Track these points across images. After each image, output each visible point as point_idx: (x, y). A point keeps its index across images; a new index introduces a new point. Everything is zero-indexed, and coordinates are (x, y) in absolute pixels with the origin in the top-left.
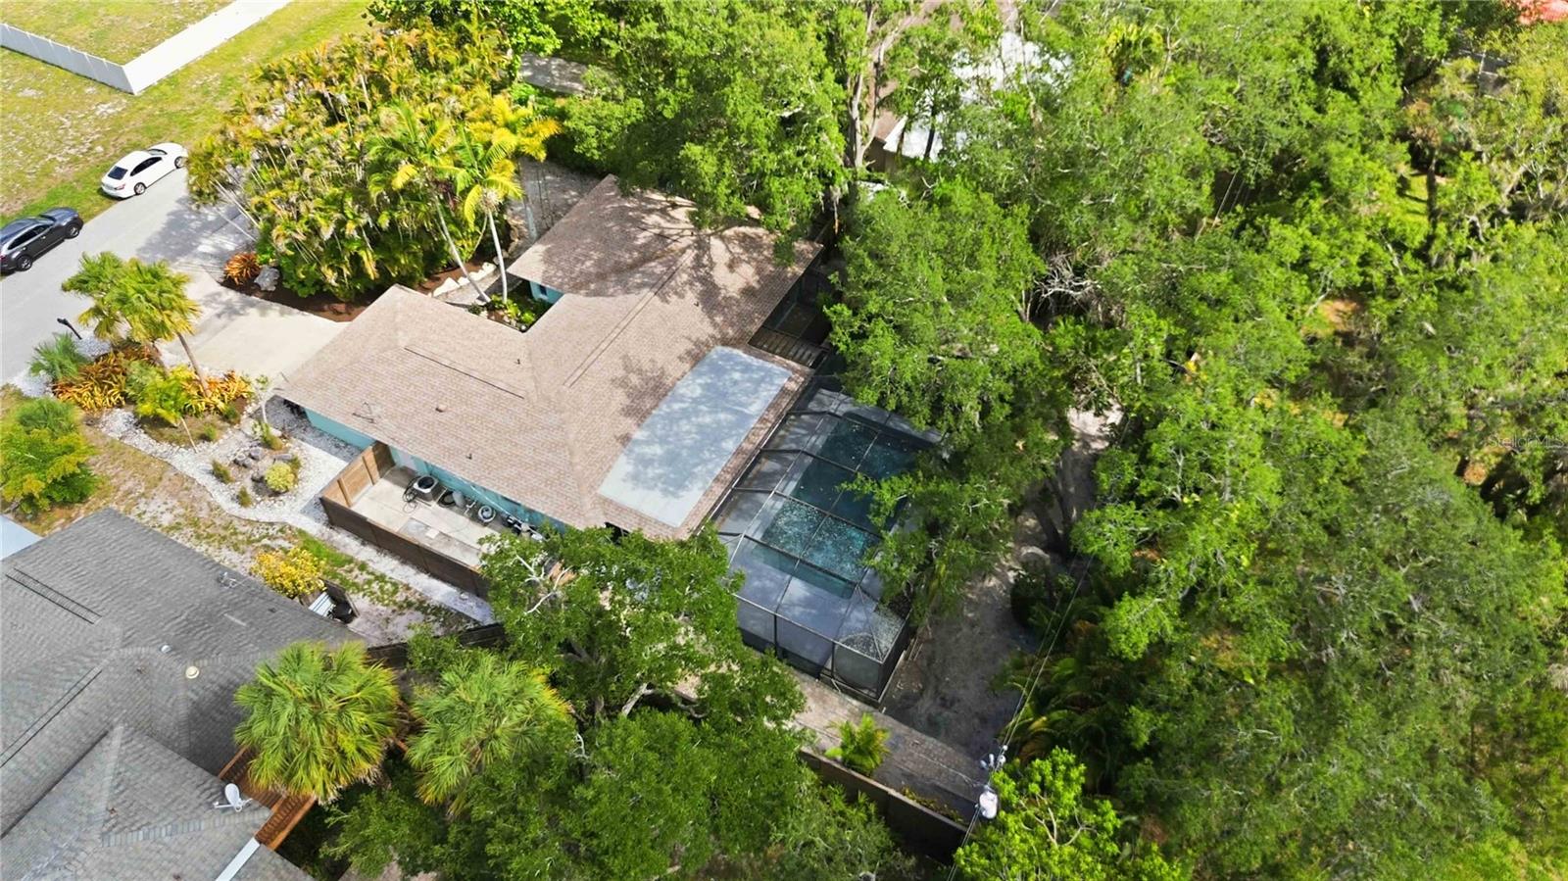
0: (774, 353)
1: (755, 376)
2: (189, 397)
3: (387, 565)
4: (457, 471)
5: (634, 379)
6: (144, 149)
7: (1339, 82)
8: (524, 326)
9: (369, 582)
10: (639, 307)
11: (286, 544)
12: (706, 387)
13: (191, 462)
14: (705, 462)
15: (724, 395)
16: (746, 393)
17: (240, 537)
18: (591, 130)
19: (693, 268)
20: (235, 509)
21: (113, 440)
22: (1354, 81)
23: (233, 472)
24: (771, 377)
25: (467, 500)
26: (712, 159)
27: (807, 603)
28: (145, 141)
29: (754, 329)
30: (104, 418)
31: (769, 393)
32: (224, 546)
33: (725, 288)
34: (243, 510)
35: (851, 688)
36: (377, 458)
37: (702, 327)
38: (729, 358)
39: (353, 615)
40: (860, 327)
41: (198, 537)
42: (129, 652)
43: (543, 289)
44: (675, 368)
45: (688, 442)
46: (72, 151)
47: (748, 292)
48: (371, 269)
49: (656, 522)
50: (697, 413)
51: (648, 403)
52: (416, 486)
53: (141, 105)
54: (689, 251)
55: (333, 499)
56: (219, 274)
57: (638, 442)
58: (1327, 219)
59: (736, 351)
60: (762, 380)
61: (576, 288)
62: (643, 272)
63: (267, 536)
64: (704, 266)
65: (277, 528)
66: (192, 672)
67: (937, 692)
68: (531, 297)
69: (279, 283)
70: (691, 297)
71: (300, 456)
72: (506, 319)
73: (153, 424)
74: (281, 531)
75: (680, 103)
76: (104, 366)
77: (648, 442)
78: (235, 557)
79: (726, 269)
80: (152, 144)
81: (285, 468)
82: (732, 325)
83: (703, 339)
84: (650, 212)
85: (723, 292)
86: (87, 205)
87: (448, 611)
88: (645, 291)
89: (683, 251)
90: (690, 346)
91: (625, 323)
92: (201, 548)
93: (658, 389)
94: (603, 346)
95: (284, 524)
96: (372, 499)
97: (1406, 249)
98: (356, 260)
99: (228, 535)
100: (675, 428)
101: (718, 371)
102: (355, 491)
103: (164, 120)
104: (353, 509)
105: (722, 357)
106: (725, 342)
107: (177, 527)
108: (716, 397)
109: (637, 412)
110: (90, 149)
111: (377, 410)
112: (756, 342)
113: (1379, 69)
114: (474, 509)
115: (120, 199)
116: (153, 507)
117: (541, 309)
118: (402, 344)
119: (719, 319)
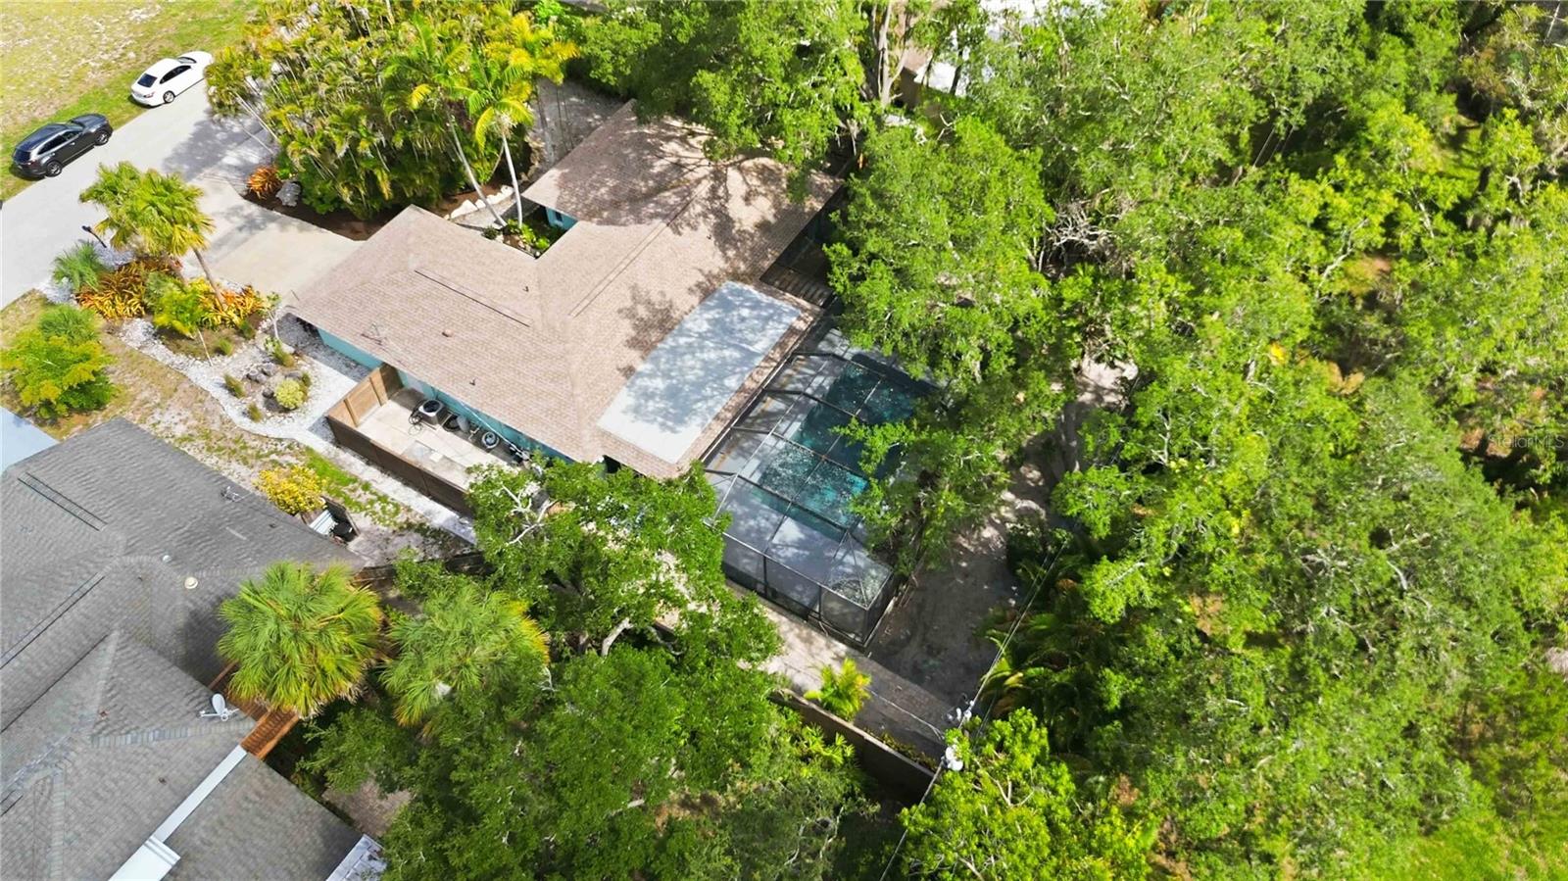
0: (785, 290)
1: (764, 314)
2: (206, 310)
3: (391, 487)
4: (462, 396)
5: (642, 311)
6: (175, 57)
7: (1395, 27)
8: (537, 251)
9: (372, 502)
10: (650, 239)
11: (293, 460)
12: (714, 322)
13: (206, 374)
14: (705, 399)
15: (731, 332)
16: (753, 330)
17: (250, 452)
18: (607, 55)
19: (708, 199)
20: (246, 423)
21: (132, 350)
22: (1411, 25)
23: (245, 386)
24: (780, 315)
25: (470, 424)
26: (725, 87)
27: (800, 544)
28: (177, 48)
29: (766, 264)
30: (125, 327)
31: (775, 331)
32: (233, 460)
33: (740, 221)
34: (254, 424)
35: (837, 632)
36: (385, 380)
37: (714, 260)
38: (740, 293)
39: (354, 534)
40: (860, 269)
41: (209, 449)
42: (131, 560)
43: (558, 216)
44: (684, 301)
45: (690, 377)
46: (105, 57)
47: (764, 226)
48: (385, 189)
49: (654, 457)
50: (702, 348)
51: (654, 335)
52: (421, 409)
53: (174, 11)
54: (704, 182)
55: (339, 419)
56: (243, 187)
57: (641, 375)
58: (1354, 175)
59: (747, 287)
60: (770, 318)
61: (590, 215)
62: (657, 203)
63: (275, 452)
64: (719, 198)
65: (286, 444)
66: (191, 582)
67: (924, 640)
68: (547, 222)
69: (300, 197)
70: (705, 229)
71: (310, 374)
72: (521, 244)
73: (168, 335)
74: (289, 447)
75: (695, 27)
76: (126, 275)
77: (652, 376)
78: (243, 470)
79: (742, 202)
80: (184, 51)
81: (294, 385)
82: (745, 260)
83: (716, 271)
84: (669, 139)
85: (737, 225)
86: (117, 112)
87: (446, 534)
88: (657, 222)
89: (698, 181)
90: (702, 279)
91: (633, 255)
92: (211, 461)
93: (664, 322)
94: (611, 277)
95: (293, 441)
96: (379, 420)
97: (1437, 209)
98: (371, 179)
99: (237, 448)
100: (679, 363)
101: (726, 305)
102: (363, 411)
103: (196, 27)
104: (360, 430)
105: (732, 292)
106: (736, 276)
107: (189, 438)
108: (723, 331)
109: (641, 344)
110: (123, 55)
111: (384, 332)
112: (767, 279)
113: (1439, 15)
114: (478, 434)
115: (149, 107)
116: (167, 417)
117: (555, 234)
118: (413, 266)
119: (731, 253)
